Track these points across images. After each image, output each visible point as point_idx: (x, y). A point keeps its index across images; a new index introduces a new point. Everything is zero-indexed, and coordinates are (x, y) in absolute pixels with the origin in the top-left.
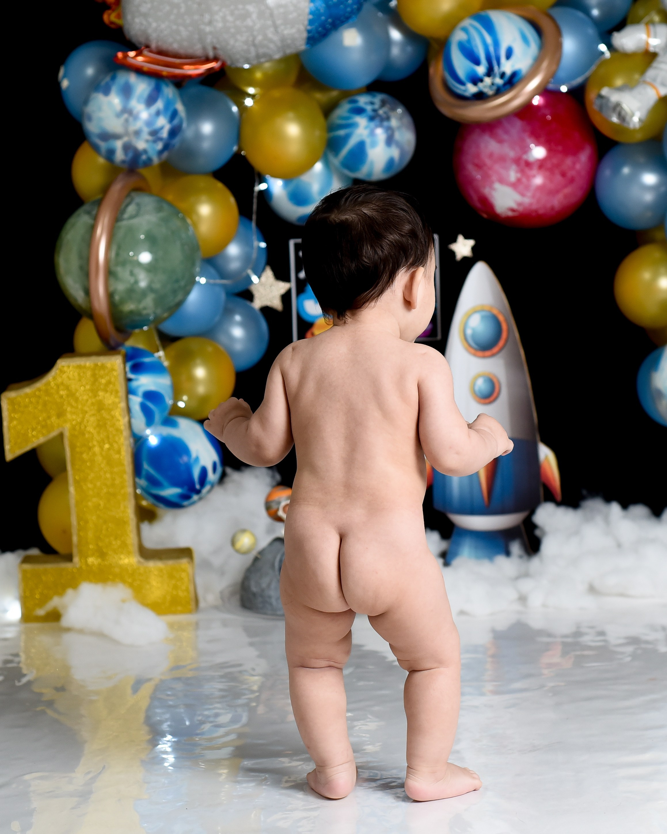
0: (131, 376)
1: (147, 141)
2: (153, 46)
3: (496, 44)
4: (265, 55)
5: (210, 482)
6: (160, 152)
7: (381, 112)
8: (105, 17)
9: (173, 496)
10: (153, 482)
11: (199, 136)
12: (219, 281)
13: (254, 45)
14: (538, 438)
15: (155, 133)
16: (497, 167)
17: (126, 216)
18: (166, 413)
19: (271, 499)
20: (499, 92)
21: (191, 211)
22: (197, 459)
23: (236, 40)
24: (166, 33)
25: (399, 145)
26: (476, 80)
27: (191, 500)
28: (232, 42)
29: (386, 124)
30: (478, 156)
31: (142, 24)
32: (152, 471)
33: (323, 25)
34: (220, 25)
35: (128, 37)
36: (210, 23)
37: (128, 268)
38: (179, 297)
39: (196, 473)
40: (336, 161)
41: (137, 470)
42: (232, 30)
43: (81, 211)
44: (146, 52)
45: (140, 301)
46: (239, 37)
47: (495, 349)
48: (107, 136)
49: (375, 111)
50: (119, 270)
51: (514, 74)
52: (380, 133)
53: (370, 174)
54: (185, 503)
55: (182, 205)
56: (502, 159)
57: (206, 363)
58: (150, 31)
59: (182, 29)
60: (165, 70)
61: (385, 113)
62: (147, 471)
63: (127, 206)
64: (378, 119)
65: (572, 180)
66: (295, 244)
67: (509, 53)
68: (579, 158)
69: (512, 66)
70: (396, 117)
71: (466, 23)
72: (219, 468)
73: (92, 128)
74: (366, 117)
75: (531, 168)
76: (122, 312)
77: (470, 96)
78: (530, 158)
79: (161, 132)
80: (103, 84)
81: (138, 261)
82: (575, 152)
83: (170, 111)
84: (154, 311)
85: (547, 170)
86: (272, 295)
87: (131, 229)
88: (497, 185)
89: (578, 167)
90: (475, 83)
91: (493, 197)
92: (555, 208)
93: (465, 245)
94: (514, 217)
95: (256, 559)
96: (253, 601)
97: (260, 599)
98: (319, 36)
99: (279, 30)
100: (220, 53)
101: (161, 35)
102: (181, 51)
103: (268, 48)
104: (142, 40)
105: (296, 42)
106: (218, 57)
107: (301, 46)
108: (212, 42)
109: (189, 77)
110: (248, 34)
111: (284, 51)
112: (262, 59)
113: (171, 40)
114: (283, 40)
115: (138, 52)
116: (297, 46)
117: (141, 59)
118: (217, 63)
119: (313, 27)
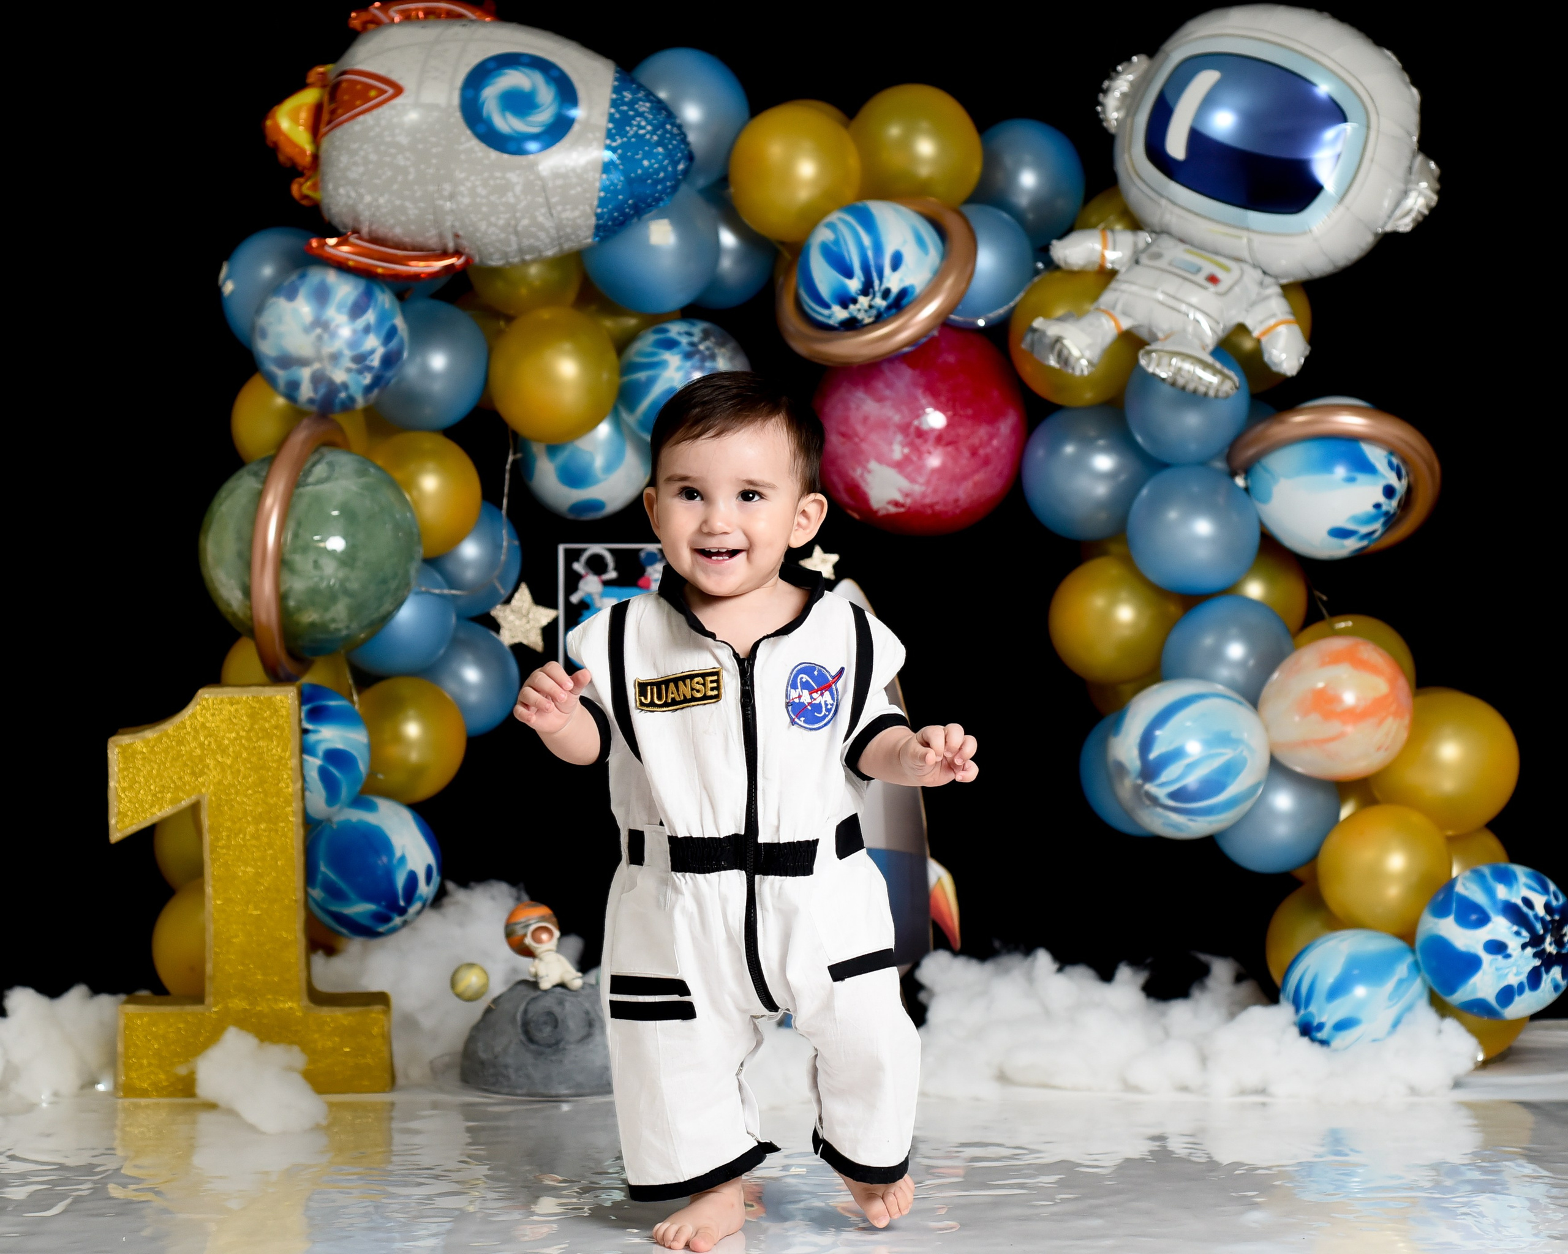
0: (307, 726)
1: (349, 370)
2: (365, 230)
3: (878, 248)
4: (532, 249)
5: (421, 897)
6: (368, 389)
7: (702, 347)
8: (295, 188)
9: (363, 915)
10: (334, 893)
11: (426, 372)
12: (446, 591)
13: (516, 233)
14: (928, 852)
15: (360, 359)
16: (874, 437)
17: (311, 479)
18: (358, 788)
20: (880, 318)
21: (411, 484)
22: (403, 859)
24: (384, 210)
26: (846, 301)
27: (391, 925)
28: (483, 226)
30: (846, 420)
31: (349, 197)
32: (333, 876)
33: (620, 208)
34: (466, 200)
35: (326, 216)
36: (452, 197)
37: (312, 556)
38: (387, 607)
39: (400, 881)
40: (630, 419)
41: (310, 874)
42: (484, 209)
43: (243, 472)
45: (326, 609)
48: (287, 361)
49: (692, 344)
50: (297, 559)
51: (903, 293)
54: (381, 929)
55: (398, 476)
56: (883, 425)
57: (423, 717)
58: (360, 207)
59: (408, 204)
60: (381, 267)
61: (708, 349)
62: (325, 877)
63: (314, 465)
64: (697, 357)
65: (986, 462)
66: (567, 551)
67: (897, 262)
68: (998, 429)
69: (901, 280)
70: (724, 355)
71: (835, 217)
72: (436, 879)
73: (266, 348)
74: (678, 354)
75: (926, 441)
76: (298, 624)
77: (837, 325)
78: (925, 427)
79: (371, 358)
80: (286, 283)
81: (325, 548)
82: (992, 419)
83: (387, 326)
84: (348, 627)
85: (949, 444)
86: (528, 627)
87: (317, 499)
88: (873, 465)
89: (995, 442)
90: (844, 305)
91: (867, 484)
92: (961, 503)
93: (824, 561)
94: (897, 515)
95: (489, 1010)
96: (481, 1074)
97: (491, 1070)
98: (614, 225)
99: (554, 212)
100: (464, 243)
101: (378, 214)
102: (407, 240)
103: (538, 239)
104: (349, 221)
105: (579, 232)
106: (461, 250)
107: (586, 238)
108: (453, 226)
109: (416, 277)
110: (507, 216)
111: (560, 245)
112: (528, 257)
113: (392, 221)
114: (559, 227)
115: (341, 239)
116: (581, 238)
117: (345, 248)
118: (459, 259)
119: (605, 210)
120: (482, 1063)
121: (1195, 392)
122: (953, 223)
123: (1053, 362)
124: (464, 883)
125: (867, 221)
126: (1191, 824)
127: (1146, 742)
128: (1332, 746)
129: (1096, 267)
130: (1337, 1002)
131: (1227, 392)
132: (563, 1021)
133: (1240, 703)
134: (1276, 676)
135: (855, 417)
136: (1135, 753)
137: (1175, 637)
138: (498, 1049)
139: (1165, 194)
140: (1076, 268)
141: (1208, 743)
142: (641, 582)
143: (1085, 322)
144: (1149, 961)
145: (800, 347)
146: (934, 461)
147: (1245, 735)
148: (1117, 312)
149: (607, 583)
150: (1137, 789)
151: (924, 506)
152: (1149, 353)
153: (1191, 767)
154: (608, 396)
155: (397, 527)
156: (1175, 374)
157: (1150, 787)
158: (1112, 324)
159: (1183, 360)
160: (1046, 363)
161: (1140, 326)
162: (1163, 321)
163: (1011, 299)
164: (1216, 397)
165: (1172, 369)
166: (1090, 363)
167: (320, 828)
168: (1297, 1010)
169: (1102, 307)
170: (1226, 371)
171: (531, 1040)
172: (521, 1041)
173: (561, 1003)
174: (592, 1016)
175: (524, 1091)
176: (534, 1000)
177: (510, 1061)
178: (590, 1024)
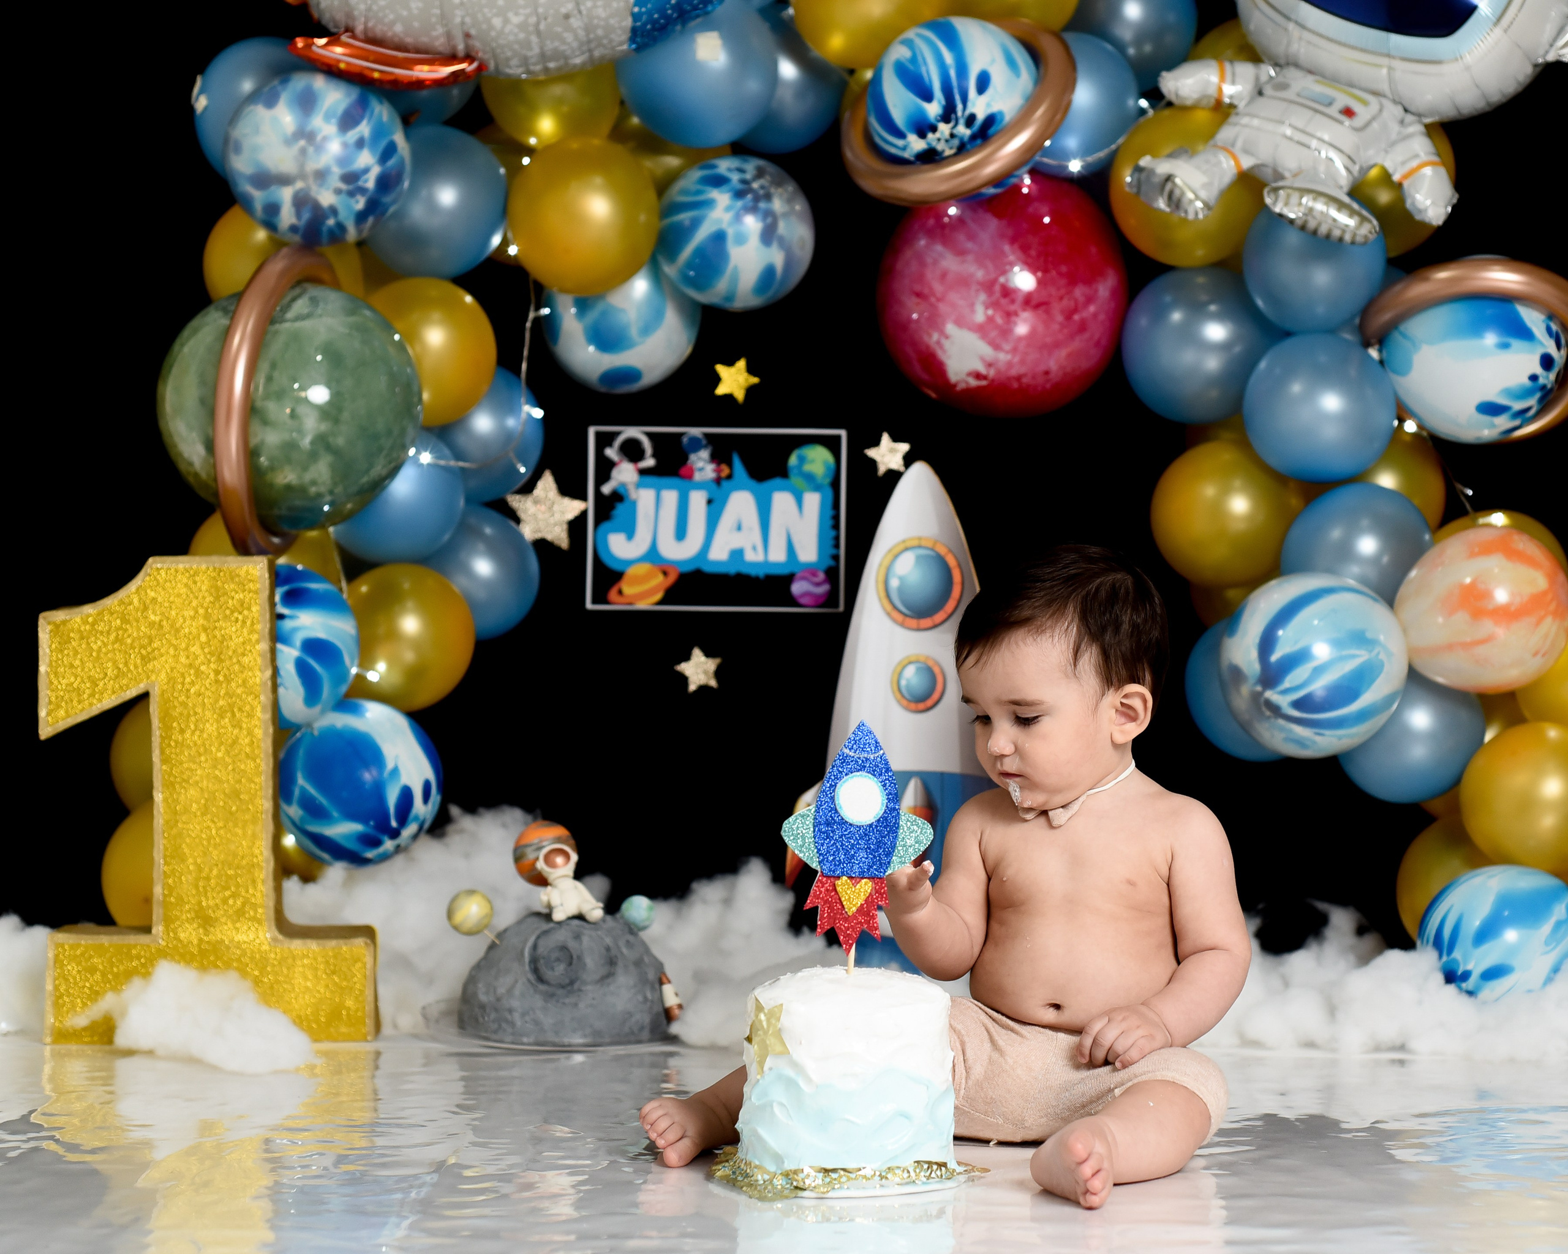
0: (281, 609)
1: (338, 192)
2: (359, 28)
3: (962, 69)
4: (557, 55)
5: (416, 818)
6: (361, 217)
7: (755, 186)
9: (347, 837)
10: (314, 810)
11: (432, 208)
12: (452, 463)
13: (538, 33)
15: (351, 178)
16: (954, 297)
17: (290, 315)
18: (344, 689)
19: (523, 842)
20: (962, 149)
21: (412, 335)
22: (395, 771)
23: (506, 21)
25: (783, 243)
26: (923, 128)
27: (381, 850)
28: (497, 22)
29: (762, 205)
30: (921, 278)
32: (312, 790)
33: (660, 10)
35: (316, 15)
37: (289, 406)
38: (379, 469)
39: (392, 797)
40: (670, 270)
41: (283, 786)
43: (211, 309)
44: (344, 38)
45: (305, 469)
46: (510, 15)
47: (939, 617)
48: (265, 179)
49: (744, 182)
50: (271, 407)
51: (990, 120)
52: (752, 224)
53: (730, 297)
54: (370, 854)
56: (964, 282)
57: (423, 611)
60: (378, 70)
61: (762, 187)
62: (303, 790)
63: (294, 300)
64: (749, 197)
65: (1082, 327)
66: (598, 435)
67: (983, 83)
68: (1096, 291)
69: (988, 105)
70: (781, 195)
71: (911, 34)
72: (435, 797)
73: (241, 165)
74: (729, 191)
75: (1013, 301)
76: (271, 485)
77: (912, 159)
78: (1011, 285)
79: (366, 177)
80: (266, 89)
81: (306, 398)
82: (1090, 280)
83: (383, 144)
84: (331, 492)
85: (1037, 306)
86: (552, 520)
87: (296, 337)
88: (950, 328)
89: (1092, 309)
90: (922, 135)
91: (944, 351)
92: (1052, 376)
93: (892, 451)
94: (979, 388)
95: (492, 947)
96: (481, 1020)
97: (493, 1015)
98: (653, 29)
99: (582, 8)
100: (477, 44)
101: (375, 8)
102: (409, 40)
103: (563, 41)
104: (340, 17)
105: (613, 36)
106: (473, 54)
107: (621, 44)
108: (463, 23)
109: (419, 84)
110: (528, 11)
111: (590, 51)
112: (552, 65)
113: (391, 17)
114: (588, 29)
115: (332, 38)
116: (614, 44)
117: (339, 50)
118: (470, 64)
119: (643, 10)
120: (483, 1007)
121: (1328, 236)
122: (1049, 46)
123: (1162, 204)
124: (471, 808)
125: (951, 38)
126: (1317, 739)
127: (1267, 643)
128: (1482, 651)
129: (1213, 102)
130: (1483, 948)
131: (1366, 237)
132: (579, 958)
133: (1375, 600)
134: (1414, 573)
135: (931, 276)
136: (1254, 654)
137: (1297, 531)
138: (501, 991)
139: (1293, 17)
140: (1189, 103)
141: (1338, 643)
142: (683, 471)
143: (1199, 160)
144: (1261, 906)
145: (871, 186)
146: (1022, 329)
147: (1382, 638)
148: (1237, 150)
149: (643, 472)
150: (1256, 697)
151: (1009, 379)
152: (1276, 190)
153: (1319, 670)
154: (647, 244)
155: (393, 378)
156: (1305, 214)
157: (1271, 695)
158: (1232, 163)
159: (1315, 199)
160: (1155, 205)
161: (1263, 165)
162: (1290, 160)
163: (1114, 141)
164: (1353, 243)
165: (1302, 209)
166: (1206, 205)
167: (298, 735)
168: (1440, 956)
169: (1220, 144)
170: (1365, 213)
171: (541, 979)
172: (529, 981)
173: (577, 937)
174: (614, 952)
175: (531, 1040)
176: (546, 933)
177: (515, 1003)
178: (612, 962)
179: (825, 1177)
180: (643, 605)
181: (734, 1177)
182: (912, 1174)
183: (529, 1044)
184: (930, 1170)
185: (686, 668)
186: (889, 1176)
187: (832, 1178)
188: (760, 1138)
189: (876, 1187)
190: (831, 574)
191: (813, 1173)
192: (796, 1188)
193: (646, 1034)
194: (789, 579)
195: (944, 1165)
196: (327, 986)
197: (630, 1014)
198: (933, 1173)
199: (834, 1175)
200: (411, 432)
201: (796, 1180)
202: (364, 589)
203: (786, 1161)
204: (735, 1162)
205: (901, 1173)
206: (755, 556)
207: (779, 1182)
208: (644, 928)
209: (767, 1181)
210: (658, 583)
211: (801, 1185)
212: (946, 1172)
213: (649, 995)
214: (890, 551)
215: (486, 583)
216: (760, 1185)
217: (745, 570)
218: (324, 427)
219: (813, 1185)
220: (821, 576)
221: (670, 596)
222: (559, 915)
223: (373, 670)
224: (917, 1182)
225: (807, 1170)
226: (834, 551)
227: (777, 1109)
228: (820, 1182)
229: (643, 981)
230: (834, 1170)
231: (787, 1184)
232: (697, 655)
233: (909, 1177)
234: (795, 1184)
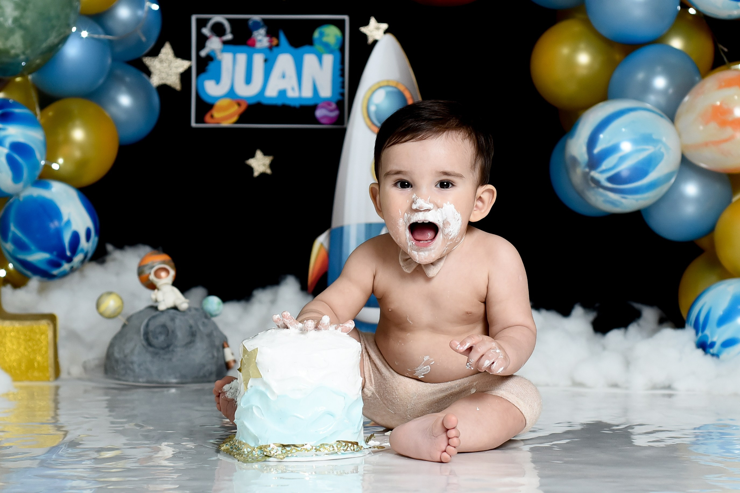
5: (82, 250)
9: (40, 261)
10: (21, 246)
12: (103, 36)
18: (38, 173)
22: (68, 223)
27: (61, 269)
32: (19, 234)
38: (53, 39)
39: (67, 238)
41: (4, 233)
45: (7, 39)
54: (55, 272)
57: (86, 126)
66: (198, 20)
72: (94, 239)
84: (24, 53)
86: (170, 73)
93: (377, 28)
95: (124, 326)
96: (116, 369)
97: (122, 366)
120: (117, 361)
124: (120, 246)
126: (624, 201)
127: (592, 142)
128: (726, 146)
130: (724, 328)
132: (173, 332)
133: (661, 116)
134: (687, 99)
137: (617, 75)
138: (127, 351)
141: (635, 142)
142: (249, 42)
144: (597, 305)
149: (225, 43)
150: (586, 175)
153: (623, 159)
157: (594, 174)
167: (11, 200)
168: (697, 333)
171: (150, 344)
172: (143, 345)
173: (173, 319)
174: (194, 329)
175: (144, 380)
176: (154, 317)
177: (135, 358)
178: (193, 334)
179: (283, 450)
180: (226, 124)
181: (231, 450)
182: (336, 448)
183: (143, 382)
184: (346, 446)
185: (252, 162)
186: (321, 449)
187: (287, 450)
188: (246, 428)
189: (313, 456)
190: (340, 105)
191: (276, 448)
192: (266, 456)
193: (213, 377)
194: (314, 108)
195: (357, 444)
196: (25, 349)
197: (204, 366)
198: (349, 448)
199: (288, 449)
200: (73, 17)
201: (266, 452)
202: (50, 114)
203: (260, 440)
204: (234, 442)
205: (328, 448)
206: (292, 94)
207: (257, 453)
208: (216, 316)
209: (250, 452)
210: (235, 110)
211: (268, 454)
212: (357, 448)
213: (216, 354)
214: (370, 88)
215: (126, 110)
216: (245, 454)
217: (288, 103)
218: (16, 14)
219: (276, 454)
220: (334, 106)
221: (243, 118)
222: (162, 307)
223: (56, 162)
224: (338, 453)
225: (272, 446)
226: (340, 90)
227: (255, 410)
228: (280, 453)
229: (212, 345)
230: (288, 446)
231: (261, 453)
232: (259, 154)
233: (334, 450)
234: (265, 453)
